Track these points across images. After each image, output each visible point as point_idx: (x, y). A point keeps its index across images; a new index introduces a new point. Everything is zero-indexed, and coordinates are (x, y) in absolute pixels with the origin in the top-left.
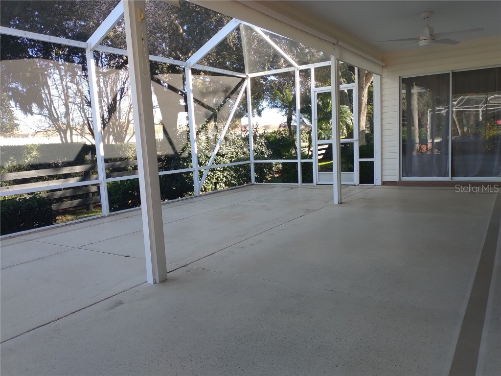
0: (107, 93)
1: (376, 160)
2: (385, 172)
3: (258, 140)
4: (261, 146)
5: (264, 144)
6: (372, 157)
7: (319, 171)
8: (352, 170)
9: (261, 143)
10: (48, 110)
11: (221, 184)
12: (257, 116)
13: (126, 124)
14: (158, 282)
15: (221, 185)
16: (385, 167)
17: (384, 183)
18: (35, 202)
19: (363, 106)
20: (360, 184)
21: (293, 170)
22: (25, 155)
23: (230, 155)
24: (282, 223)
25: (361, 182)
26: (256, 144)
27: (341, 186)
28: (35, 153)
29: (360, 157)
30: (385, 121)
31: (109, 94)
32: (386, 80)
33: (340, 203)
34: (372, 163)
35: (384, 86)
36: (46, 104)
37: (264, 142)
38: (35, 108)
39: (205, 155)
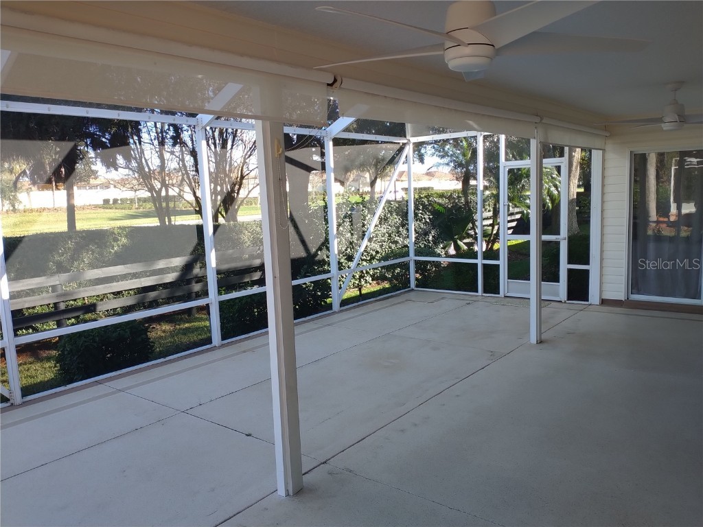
0: (214, 138)
1: (593, 268)
2: (606, 286)
3: (420, 215)
4: (423, 223)
5: (428, 220)
6: (587, 263)
7: (508, 279)
8: (556, 279)
9: (424, 218)
10: (137, 162)
11: (367, 278)
12: (417, 163)
13: (239, 179)
14: (291, 493)
15: (366, 280)
16: (606, 278)
17: (604, 302)
18: (127, 330)
19: (575, 164)
20: (568, 300)
21: (471, 272)
22: (110, 243)
23: (380, 238)
24: (456, 381)
25: (569, 299)
26: (417, 221)
27: (542, 302)
28: (124, 240)
29: (569, 262)
30: (608, 214)
31: (217, 141)
32: (610, 156)
33: (540, 342)
34: (587, 272)
35: (608, 165)
36: (135, 155)
37: (429, 218)
38: (120, 160)
39: (346, 239)
